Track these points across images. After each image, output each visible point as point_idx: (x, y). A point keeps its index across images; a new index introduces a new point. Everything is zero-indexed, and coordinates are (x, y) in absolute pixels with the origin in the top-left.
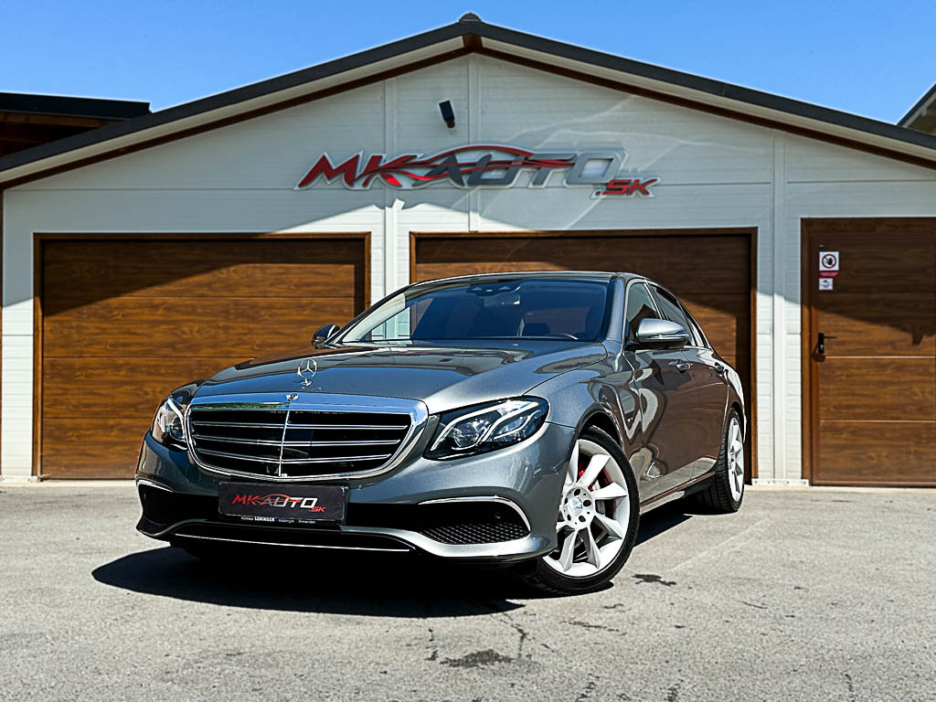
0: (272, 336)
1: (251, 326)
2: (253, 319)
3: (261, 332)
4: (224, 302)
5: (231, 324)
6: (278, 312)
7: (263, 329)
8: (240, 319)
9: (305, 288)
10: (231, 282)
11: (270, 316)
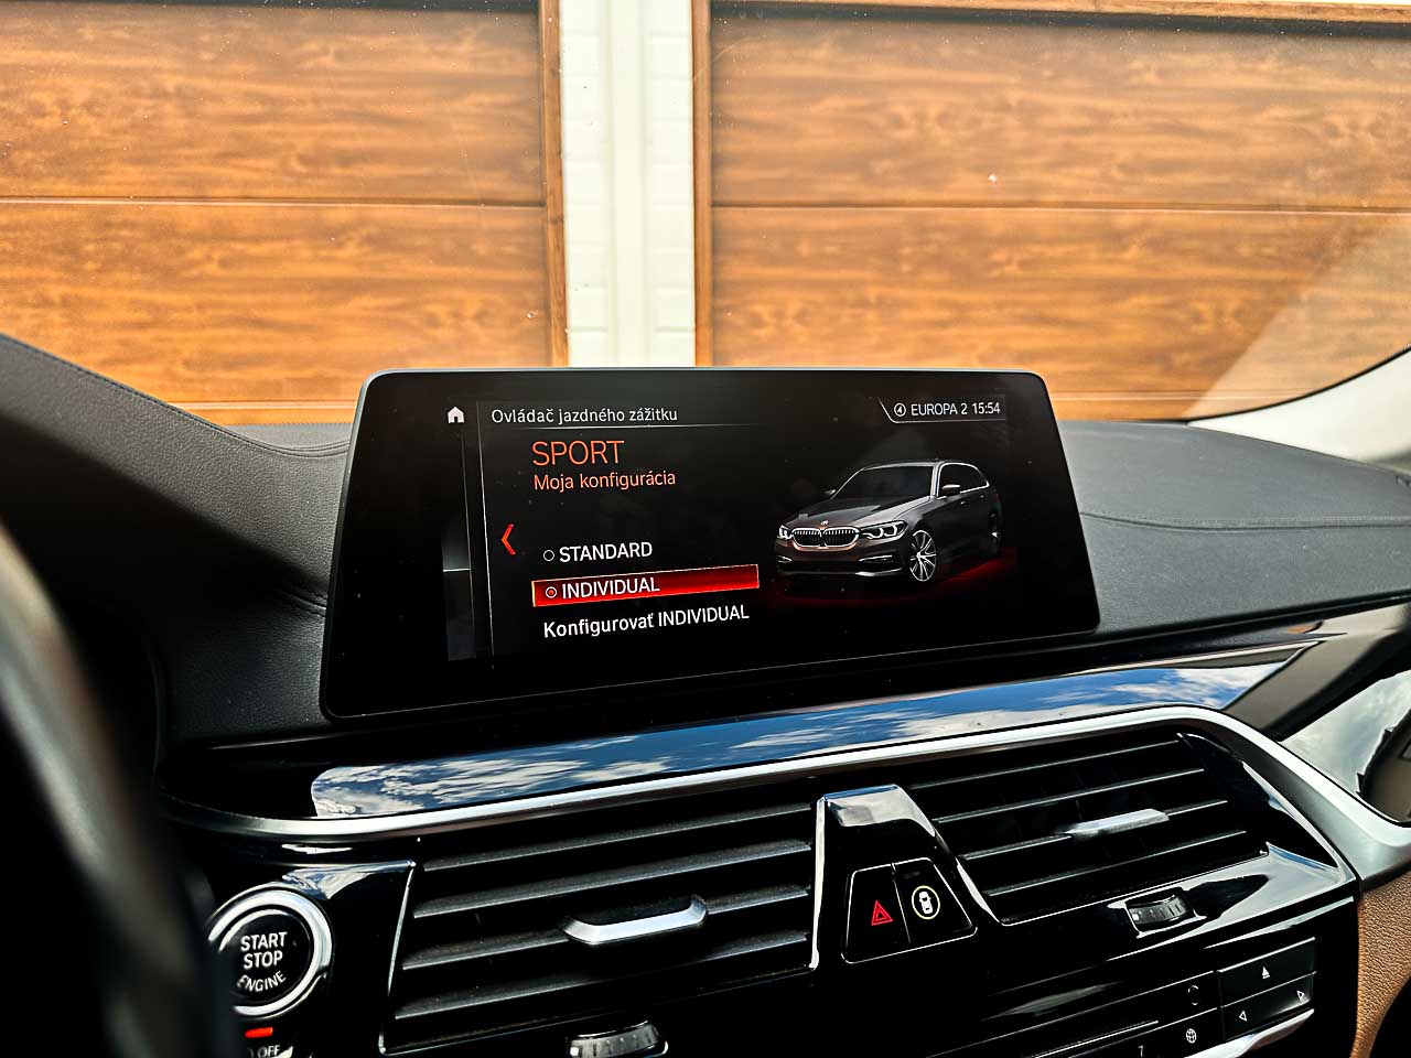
0: (233, 332)
1: (159, 297)
2: (168, 276)
3: (194, 316)
4: (57, 215)
5: (87, 292)
6: (254, 250)
7: (201, 307)
8: (121, 276)
9: (338, 171)
10: (75, 145)
11: (224, 263)
